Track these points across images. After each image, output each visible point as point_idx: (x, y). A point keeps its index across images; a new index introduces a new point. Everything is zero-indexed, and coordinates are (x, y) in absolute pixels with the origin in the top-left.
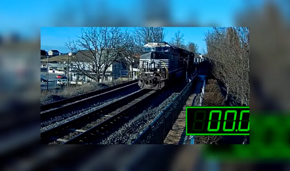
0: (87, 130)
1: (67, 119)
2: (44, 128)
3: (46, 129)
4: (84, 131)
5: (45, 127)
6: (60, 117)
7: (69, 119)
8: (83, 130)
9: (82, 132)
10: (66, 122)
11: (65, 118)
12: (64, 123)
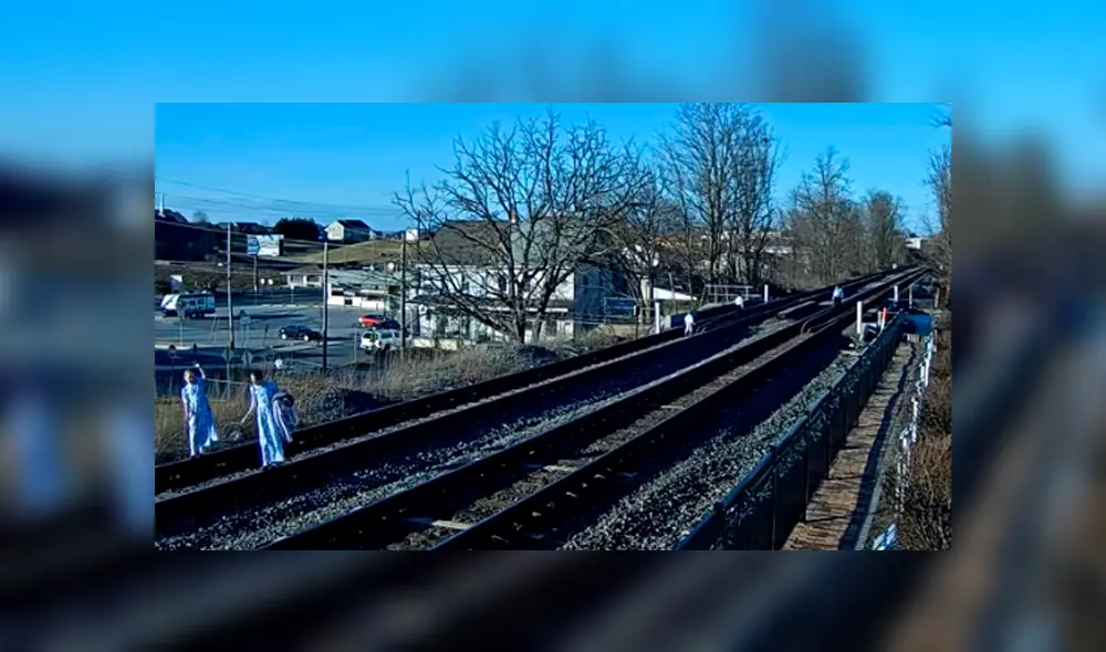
0: (477, 521)
1: (400, 482)
2: (310, 514)
3: (319, 517)
4: (465, 527)
5: (316, 512)
6: (371, 473)
7: (406, 480)
8: (463, 521)
9: (458, 531)
10: (395, 492)
11: (393, 478)
12: (388, 496)
